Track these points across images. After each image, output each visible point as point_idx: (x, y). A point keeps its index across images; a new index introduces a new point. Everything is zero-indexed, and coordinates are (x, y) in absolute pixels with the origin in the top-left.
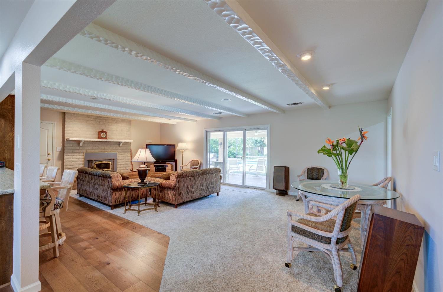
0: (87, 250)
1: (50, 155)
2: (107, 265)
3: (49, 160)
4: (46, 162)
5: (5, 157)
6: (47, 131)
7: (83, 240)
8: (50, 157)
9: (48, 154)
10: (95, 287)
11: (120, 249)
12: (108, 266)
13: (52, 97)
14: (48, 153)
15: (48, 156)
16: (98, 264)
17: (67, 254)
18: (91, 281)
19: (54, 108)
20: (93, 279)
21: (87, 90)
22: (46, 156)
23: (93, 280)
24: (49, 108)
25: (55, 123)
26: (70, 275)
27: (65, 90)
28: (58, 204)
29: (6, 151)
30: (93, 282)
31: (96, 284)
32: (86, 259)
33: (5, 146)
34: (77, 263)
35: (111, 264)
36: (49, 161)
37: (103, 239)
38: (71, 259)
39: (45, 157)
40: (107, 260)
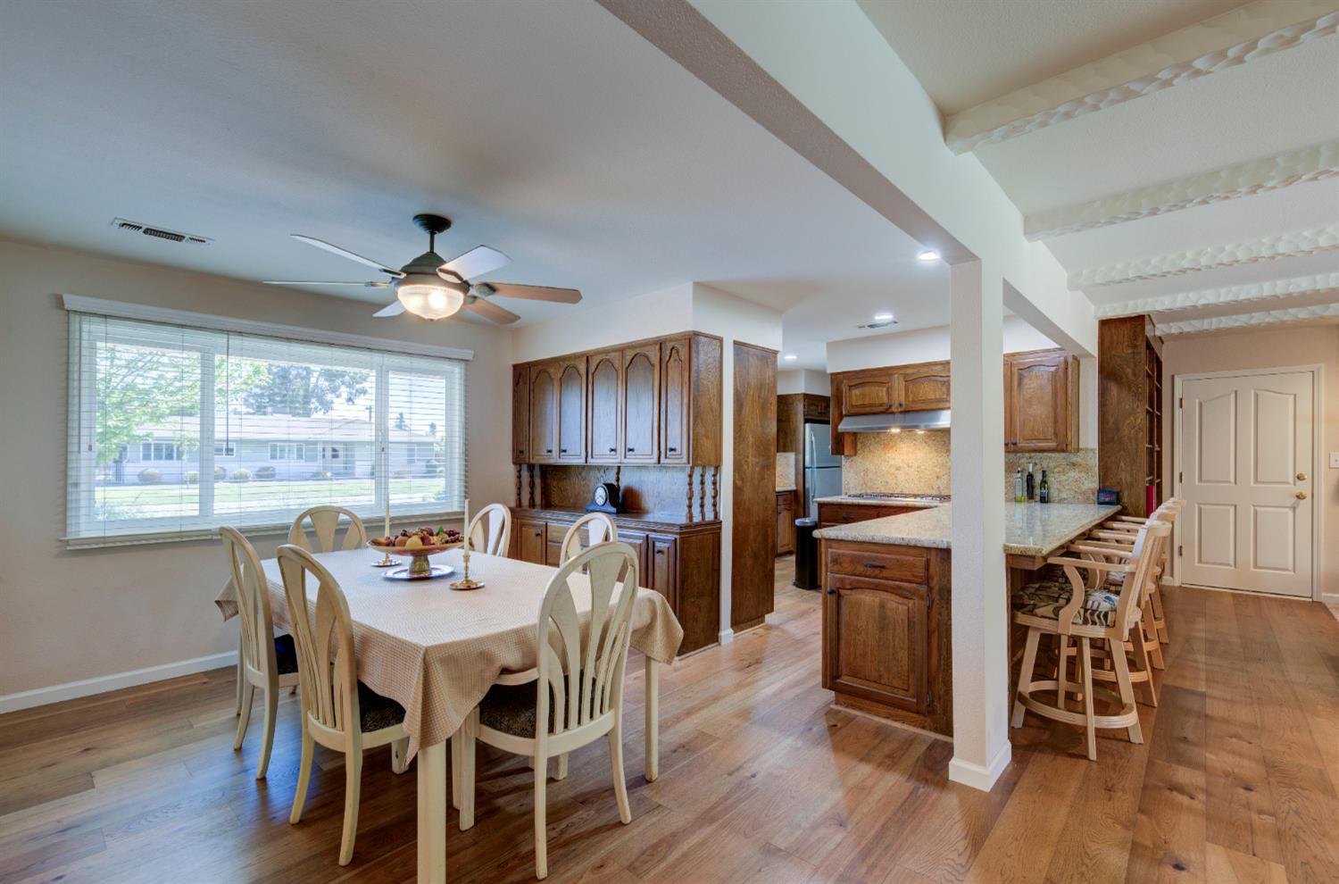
0: (1175, 793)
1: (1304, 479)
2: (1171, 868)
3: (1300, 497)
4: (1289, 505)
5: (1121, 479)
6: (1291, 399)
7: (1201, 766)
8: (1304, 487)
9: (1298, 478)
10: (1072, 878)
11: (1281, 868)
12: (1169, 872)
13: (1234, 289)
14: (1297, 473)
15: (1299, 482)
16: (1149, 843)
17: (1117, 769)
18: (1082, 860)
19: (1285, 318)
20: (1091, 859)
21: (1306, 233)
22: (1288, 483)
23: (1087, 861)
24: (1269, 324)
25: (1323, 366)
26: (1064, 811)
27: (1218, 261)
28: (1096, 611)
29: (1122, 464)
30: (1083, 864)
31: (1082, 874)
32: (1141, 811)
33: (1118, 452)
34: (1112, 802)
35: (1184, 873)
36: (1302, 502)
37: (1266, 804)
38: (1110, 785)
39: (1288, 486)
40: (1190, 856)
